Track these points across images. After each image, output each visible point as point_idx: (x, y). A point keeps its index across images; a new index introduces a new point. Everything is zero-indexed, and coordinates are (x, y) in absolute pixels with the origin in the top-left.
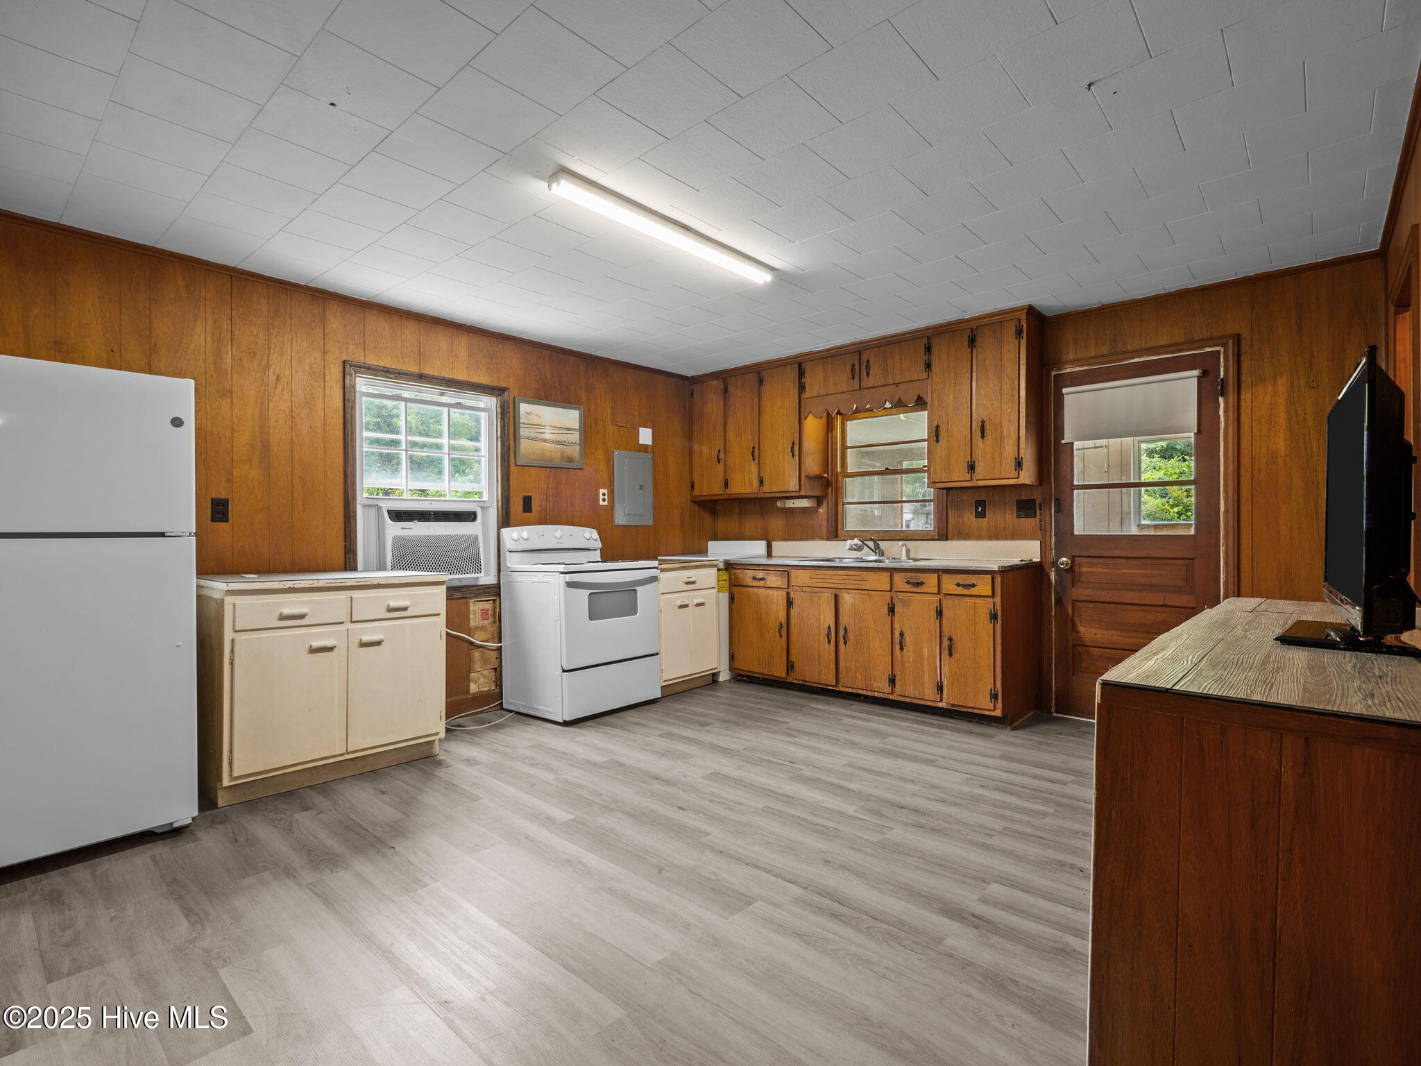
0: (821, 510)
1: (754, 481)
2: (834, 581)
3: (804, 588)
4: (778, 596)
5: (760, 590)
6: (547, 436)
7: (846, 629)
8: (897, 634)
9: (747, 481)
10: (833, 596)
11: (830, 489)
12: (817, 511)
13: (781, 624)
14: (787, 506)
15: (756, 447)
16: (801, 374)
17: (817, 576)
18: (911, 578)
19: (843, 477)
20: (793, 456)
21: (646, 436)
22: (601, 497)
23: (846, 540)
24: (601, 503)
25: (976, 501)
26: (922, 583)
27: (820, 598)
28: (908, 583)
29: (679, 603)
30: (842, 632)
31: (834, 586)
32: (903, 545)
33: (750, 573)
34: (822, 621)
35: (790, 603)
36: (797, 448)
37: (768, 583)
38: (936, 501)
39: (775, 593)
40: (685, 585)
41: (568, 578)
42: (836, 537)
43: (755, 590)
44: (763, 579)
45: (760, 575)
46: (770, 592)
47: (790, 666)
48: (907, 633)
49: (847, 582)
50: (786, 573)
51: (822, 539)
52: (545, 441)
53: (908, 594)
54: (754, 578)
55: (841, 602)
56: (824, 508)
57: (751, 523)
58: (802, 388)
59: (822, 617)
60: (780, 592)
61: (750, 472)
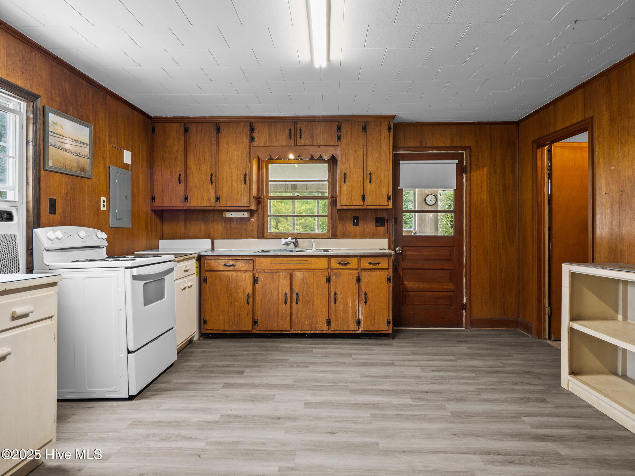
0: (253, 220)
1: (212, 198)
2: (289, 265)
3: (266, 270)
4: (246, 276)
5: (231, 273)
6: (68, 147)
7: (297, 294)
8: (332, 294)
9: (205, 198)
10: (289, 274)
11: (260, 206)
12: (250, 220)
13: (248, 295)
14: (227, 216)
15: (214, 175)
16: (252, 130)
17: (276, 262)
18: (341, 260)
19: (268, 199)
20: (245, 183)
21: (127, 157)
22: (102, 204)
23: (281, 239)
24: (102, 208)
25: (354, 217)
26: (348, 263)
27: (279, 276)
28: (340, 263)
29: (182, 286)
30: (295, 297)
31: (289, 267)
32: (314, 242)
33: (222, 262)
34: (280, 291)
35: (255, 281)
36: (246, 178)
37: (237, 268)
38: (330, 216)
39: (244, 274)
40: (184, 273)
41: (135, 272)
42: (263, 236)
43: (226, 273)
44: (233, 265)
45: (230, 262)
46: (239, 274)
47: (255, 322)
48: (338, 293)
49: (299, 265)
50: (252, 260)
51: (253, 238)
52: (66, 150)
53: (339, 270)
54: (225, 265)
55: (294, 277)
56: (255, 218)
58: (252, 139)
59: (280, 288)
60: (247, 274)
61: (208, 192)
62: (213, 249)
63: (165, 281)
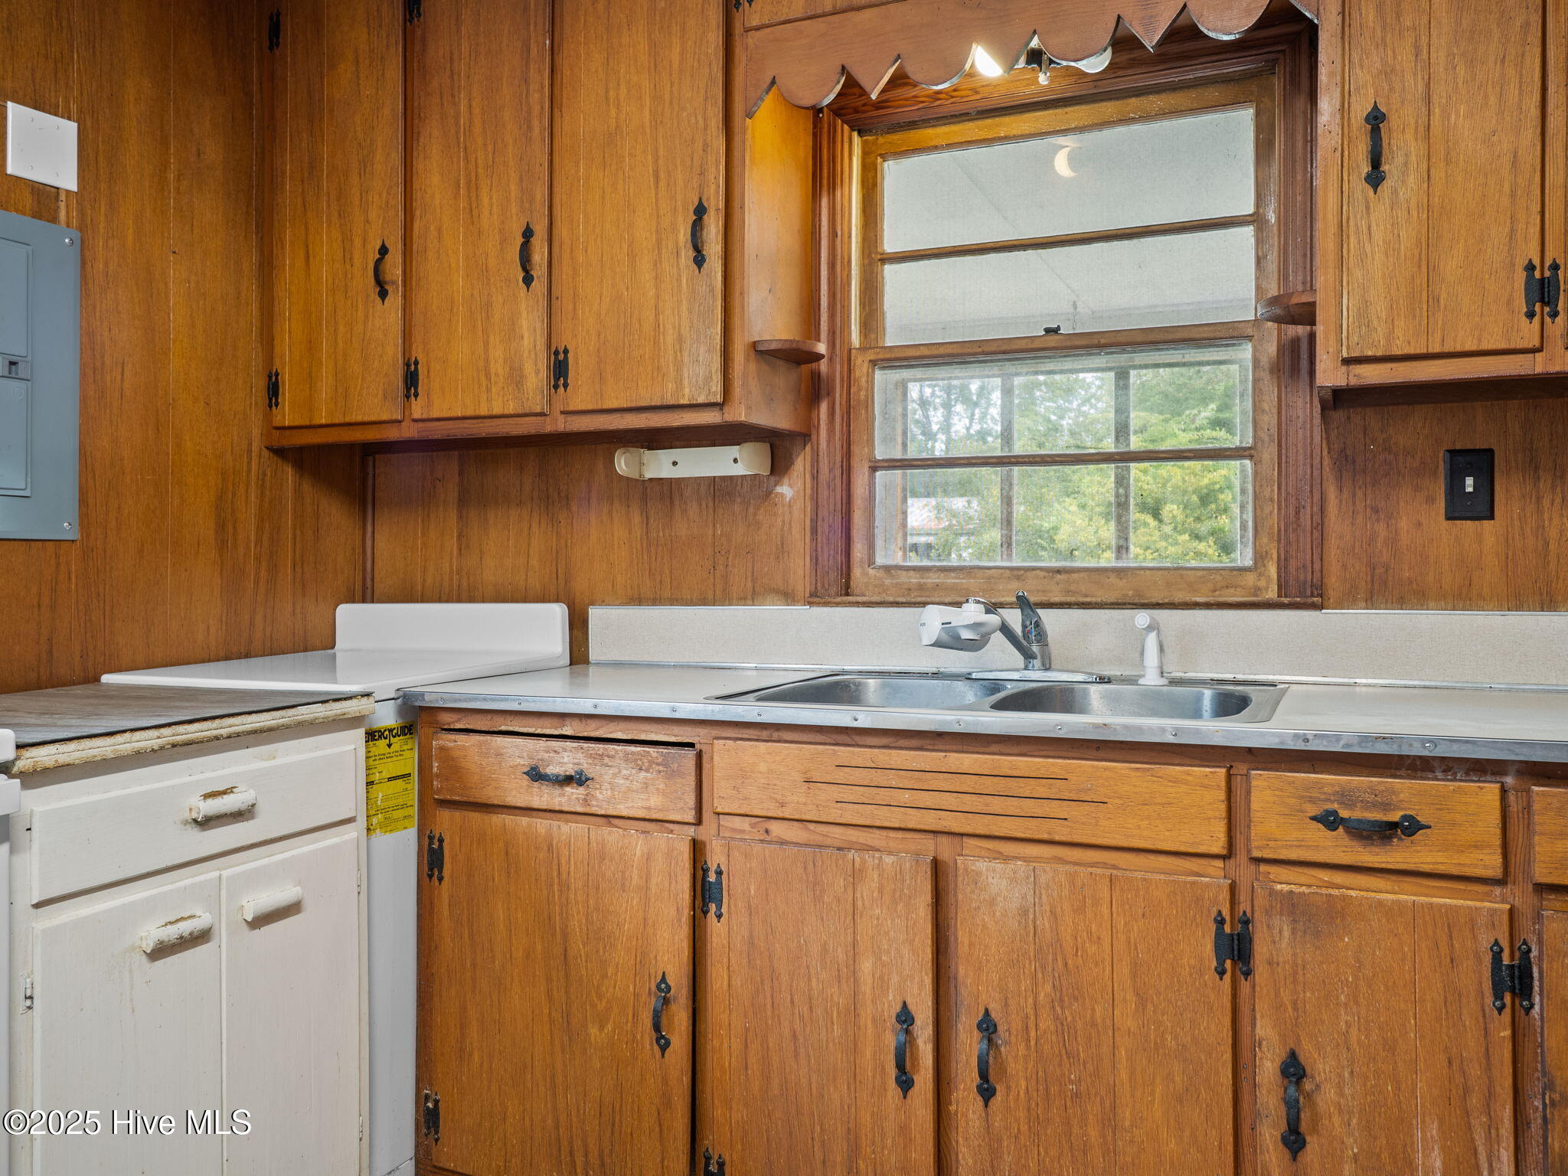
0: (786, 490)
1: (529, 368)
2: (927, 799)
3: (776, 828)
4: (649, 857)
5: (566, 829)
7: (987, 1027)
8: (1268, 1068)
9: (498, 368)
10: (926, 870)
11: (824, 407)
12: (769, 493)
14: (648, 475)
15: (540, 229)
17: (841, 775)
18: (1346, 797)
19: (874, 363)
20: (699, 260)
21: (41, 146)
23: (924, 604)
25: (1453, 453)
26: (1410, 827)
27: (856, 875)
28: (1330, 821)
29: (153, 933)
30: (967, 1044)
31: (930, 820)
32: (1150, 628)
33: (518, 752)
34: (866, 988)
35: (705, 891)
36: (718, 227)
37: (602, 799)
38: (1269, 454)
39: (637, 843)
40: (195, 834)
42: (847, 590)
43: (541, 825)
44: (579, 779)
45: (565, 759)
46: (611, 836)
48: (1321, 1066)
49: (997, 805)
50: (690, 754)
51: (788, 597)
53: (1325, 876)
54: (536, 775)
55: (964, 898)
56: (799, 484)
59: (866, 966)
60: (660, 838)
61: (512, 333)
62: (580, 657)
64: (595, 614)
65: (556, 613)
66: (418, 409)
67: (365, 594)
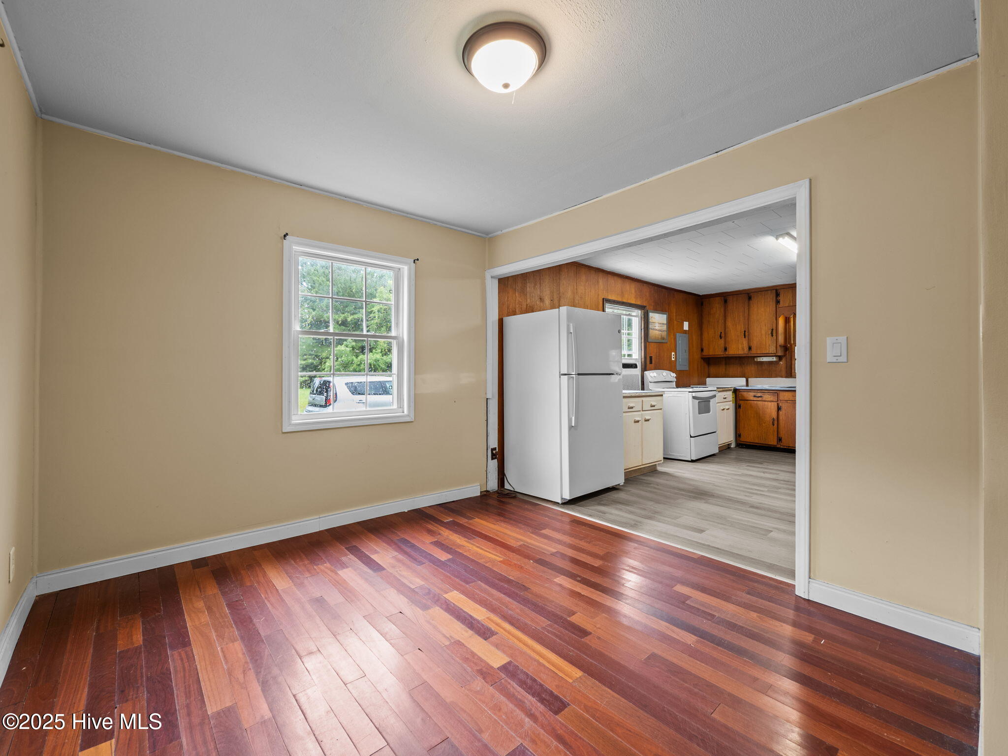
0: (781, 363)
1: (745, 348)
3: (788, 401)
4: (771, 405)
5: (759, 402)
6: (657, 328)
9: (740, 348)
11: (788, 352)
12: (779, 363)
13: (773, 419)
14: (760, 361)
15: (747, 331)
16: (777, 295)
19: (795, 346)
20: (772, 336)
21: (686, 326)
22: (673, 356)
24: (673, 359)
29: (722, 408)
33: (752, 394)
35: (779, 409)
36: (773, 332)
37: (764, 399)
39: (770, 403)
40: (723, 399)
41: (694, 394)
42: (791, 376)
43: (755, 402)
44: (761, 397)
45: (760, 394)
46: (766, 403)
47: (780, 440)
50: (777, 393)
51: (782, 377)
52: (656, 330)
54: (755, 396)
56: (784, 362)
57: (732, 369)
58: (778, 302)
60: (773, 403)
61: (742, 344)
62: (747, 385)
63: (711, 403)
64: (749, 379)
65: (744, 379)
66: (727, 353)
67: (709, 377)
